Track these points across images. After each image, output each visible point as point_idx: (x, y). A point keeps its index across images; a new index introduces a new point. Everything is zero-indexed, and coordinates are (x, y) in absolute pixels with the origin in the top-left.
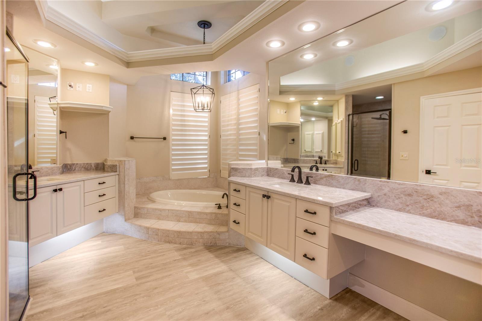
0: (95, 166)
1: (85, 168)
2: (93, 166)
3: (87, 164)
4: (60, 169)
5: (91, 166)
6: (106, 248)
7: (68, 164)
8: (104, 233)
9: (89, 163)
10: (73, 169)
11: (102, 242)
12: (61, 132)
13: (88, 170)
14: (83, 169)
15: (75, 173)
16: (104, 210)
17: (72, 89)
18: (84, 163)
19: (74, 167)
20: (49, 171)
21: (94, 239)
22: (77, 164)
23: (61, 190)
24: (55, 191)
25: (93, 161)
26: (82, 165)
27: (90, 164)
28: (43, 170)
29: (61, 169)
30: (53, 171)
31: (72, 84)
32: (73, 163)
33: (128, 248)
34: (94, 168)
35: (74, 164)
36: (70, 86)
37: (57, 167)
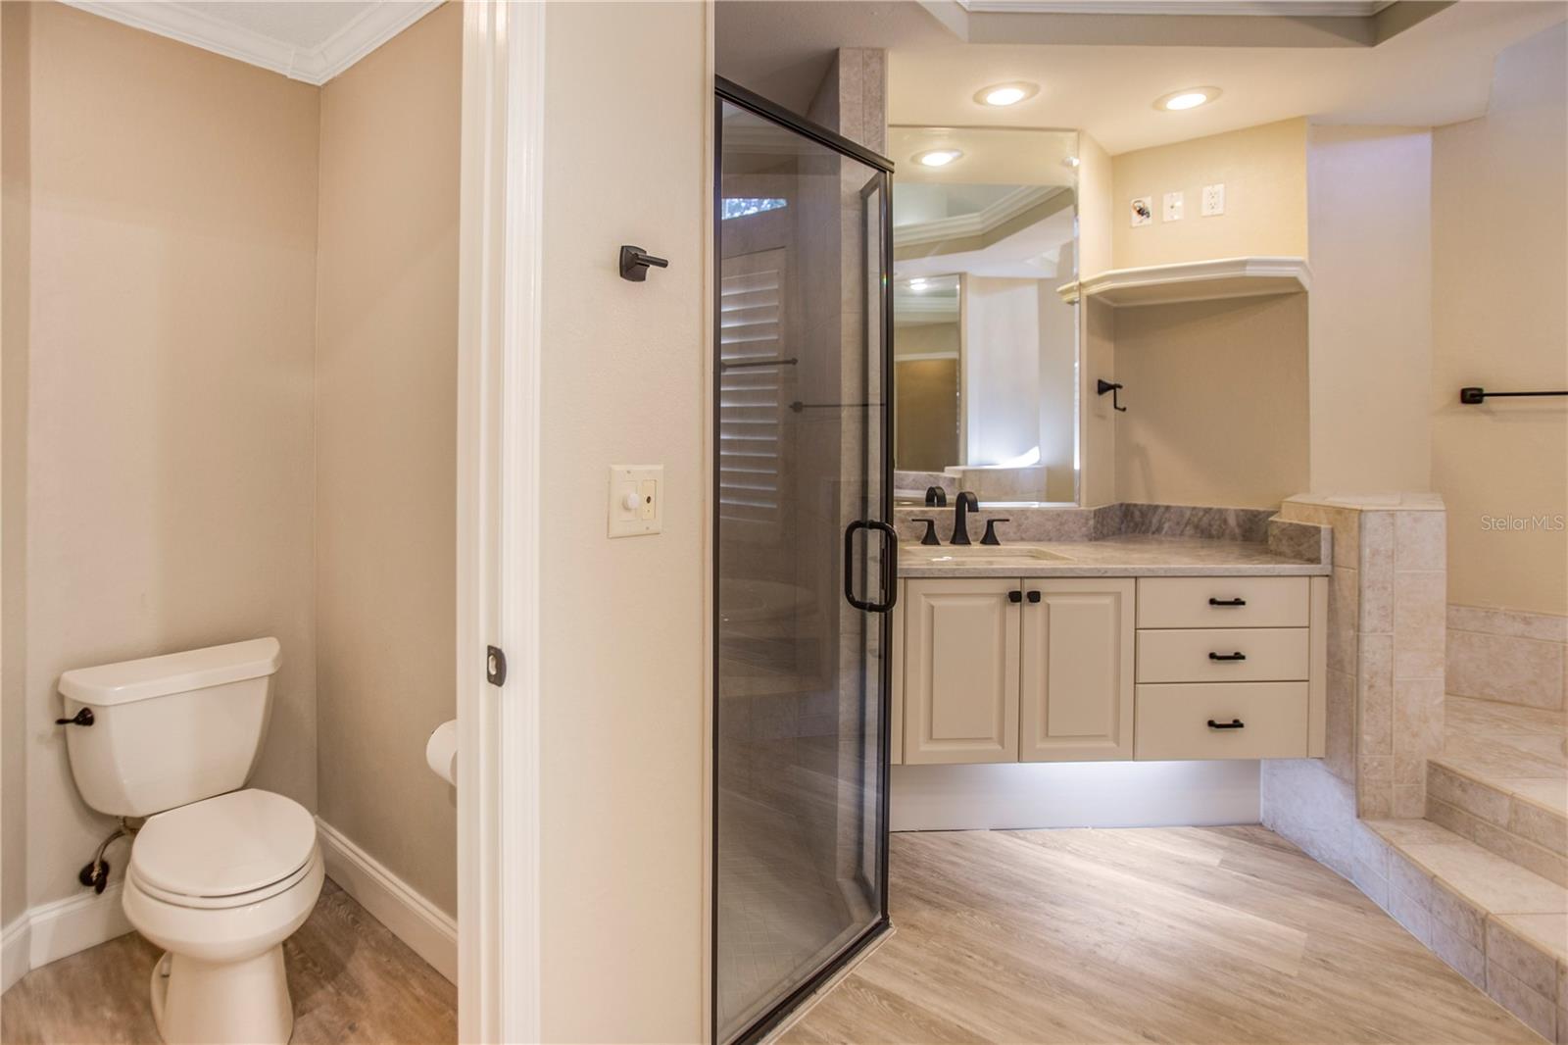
0: (1239, 525)
1: (1196, 527)
2: (1232, 521)
3: (1207, 511)
4: (1087, 520)
5: (1225, 521)
6: (1223, 898)
7: (1135, 505)
8: (1257, 831)
9: (1215, 506)
10: (1153, 528)
11: (1223, 862)
12: (1103, 388)
13: (1210, 537)
14: (1189, 530)
15: (1160, 542)
16: (1237, 724)
17: (1146, 221)
18: (1193, 505)
19: (1155, 521)
20: (1049, 526)
21: (1201, 833)
22: (1168, 508)
23: (1034, 597)
24: (1015, 597)
25: (1233, 502)
26: (1188, 514)
27: (1220, 511)
28: (1027, 518)
29: (1092, 522)
30: (1061, 524)
31: (1148, 203)
32: (1156, 503)
33: (1325, 964)
34: (1237, 531)
35: (1157, 507)
36: (1141, 212)
37: (1077, 513)
